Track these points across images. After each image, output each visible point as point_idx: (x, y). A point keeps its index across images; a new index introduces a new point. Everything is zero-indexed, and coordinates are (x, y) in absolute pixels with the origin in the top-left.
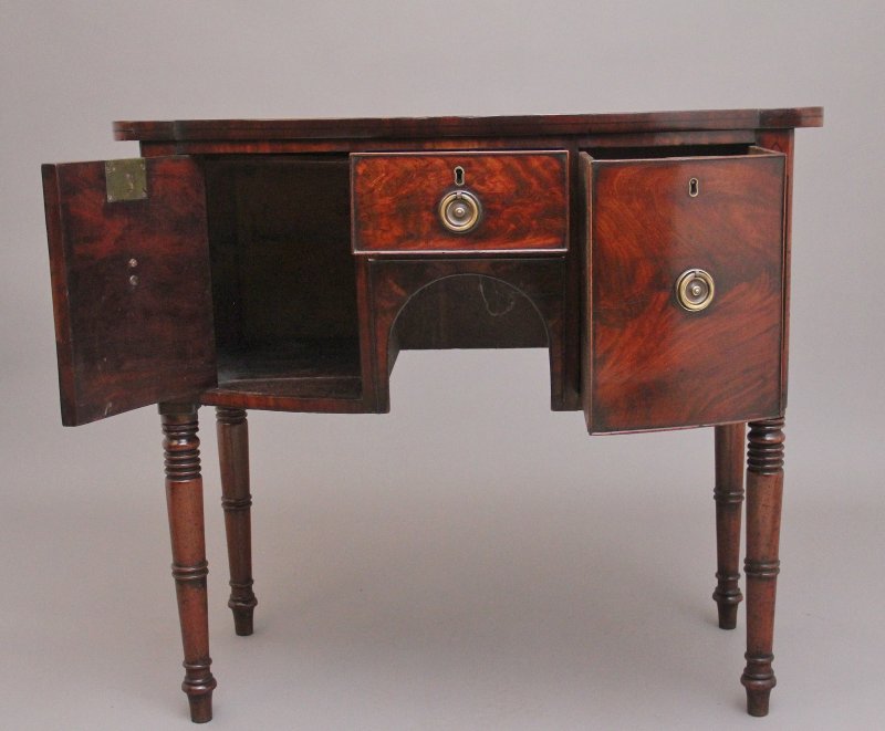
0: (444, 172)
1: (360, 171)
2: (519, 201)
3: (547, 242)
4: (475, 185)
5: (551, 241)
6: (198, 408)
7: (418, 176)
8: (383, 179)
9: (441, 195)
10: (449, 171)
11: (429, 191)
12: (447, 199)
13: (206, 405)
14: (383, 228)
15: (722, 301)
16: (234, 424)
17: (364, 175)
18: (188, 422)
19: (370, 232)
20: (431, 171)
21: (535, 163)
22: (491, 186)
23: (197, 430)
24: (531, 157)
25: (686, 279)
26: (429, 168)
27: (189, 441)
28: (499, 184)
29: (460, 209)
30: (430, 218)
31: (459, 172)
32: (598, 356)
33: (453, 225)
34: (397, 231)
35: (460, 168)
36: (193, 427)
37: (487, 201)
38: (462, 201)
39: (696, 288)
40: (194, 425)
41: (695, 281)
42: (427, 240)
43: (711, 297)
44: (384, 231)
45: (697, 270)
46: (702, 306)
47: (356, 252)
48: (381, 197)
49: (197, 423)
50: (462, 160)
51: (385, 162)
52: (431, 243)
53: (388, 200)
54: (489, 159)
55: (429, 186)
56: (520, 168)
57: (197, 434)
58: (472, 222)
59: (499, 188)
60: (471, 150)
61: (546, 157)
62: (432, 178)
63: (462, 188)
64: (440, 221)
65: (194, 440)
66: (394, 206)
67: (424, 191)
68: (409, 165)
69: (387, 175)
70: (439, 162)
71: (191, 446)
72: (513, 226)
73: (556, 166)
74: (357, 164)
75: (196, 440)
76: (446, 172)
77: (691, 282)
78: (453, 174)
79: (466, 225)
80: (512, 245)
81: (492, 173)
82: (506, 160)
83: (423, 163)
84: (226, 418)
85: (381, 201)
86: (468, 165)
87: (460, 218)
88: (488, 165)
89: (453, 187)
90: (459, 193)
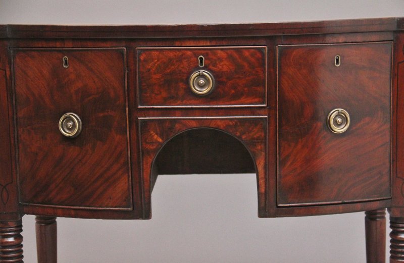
0: (192, 59)
1: (142, 58)
2: (237, 76)
3: (253, 100)
4: (211, 67)
5: (256, 100)
6: (22, 216)
7: (177, 61)
8: (155, 63)
9: (190, 73)
10: (195, 58)
11: (183, 70)
12: (194, 75)
13: (28, 214)
14: (156, 92)
15: (354, 128)
16: (47, 224)
17: (144, 61)
18: (15, 226)
19: (148, 95)
20: (185, 58)
21: (247, 54)
22: (220, 67)
23: (21, 230)
24: (244, 51)
25: (333, 114)
26: (183, 57)
27: (15, 238)
28: (225, 66)
29: (202, 81)
30: (184, 87)
31: (201, 59)
32: (281, 159)
33: (198, 90)
34: (164, 94)
35: (201, 56)
36: (19, 229)
37: (217, 76)
38: (203, 76)
39: (339, 120)
40: (19, 227)
41: (338, 115)
42: (183, 100)
43: (348, 124)
44: (156, 94)
45: (340, 109)
46: (343, 130)
47: (139, 107)
48: (155, 74)
49: (21, 226)
50: (203, 52)
51: (157, 53)
52: (184, 102)
53: (158, 76)
54: (219, 51)
55: (183, 68)
56: (237, 57)
57: (21, 234)
58: (209, 89)
59: (225, 69)
60: (206, 46)
61: (253, 50)
62: (185, 63)
63: (203, 68)
64: (190, 88)
65: (19, 237)
66: (163, 79)
67: (180, 71)
68: (171, 55)
69: (158, 61)
70: (189, 53)
71: (17, 242)
72: (233, 91)
73: (259, 55)
74: (140, 54)
75: (21, 238)
76: (193, 59)
77: (336, 116)
78: (198, 60)
79: (205, 91)
80: (233, 102)
81: (220, 59)
82: (229, 52)
83: (180, 54)
84: (43, 220)
85: (155, 77)
86: (206, 55)
87: (202, 86)
88: (218, 55)
89: (198, 68)
90: (201, 71)
